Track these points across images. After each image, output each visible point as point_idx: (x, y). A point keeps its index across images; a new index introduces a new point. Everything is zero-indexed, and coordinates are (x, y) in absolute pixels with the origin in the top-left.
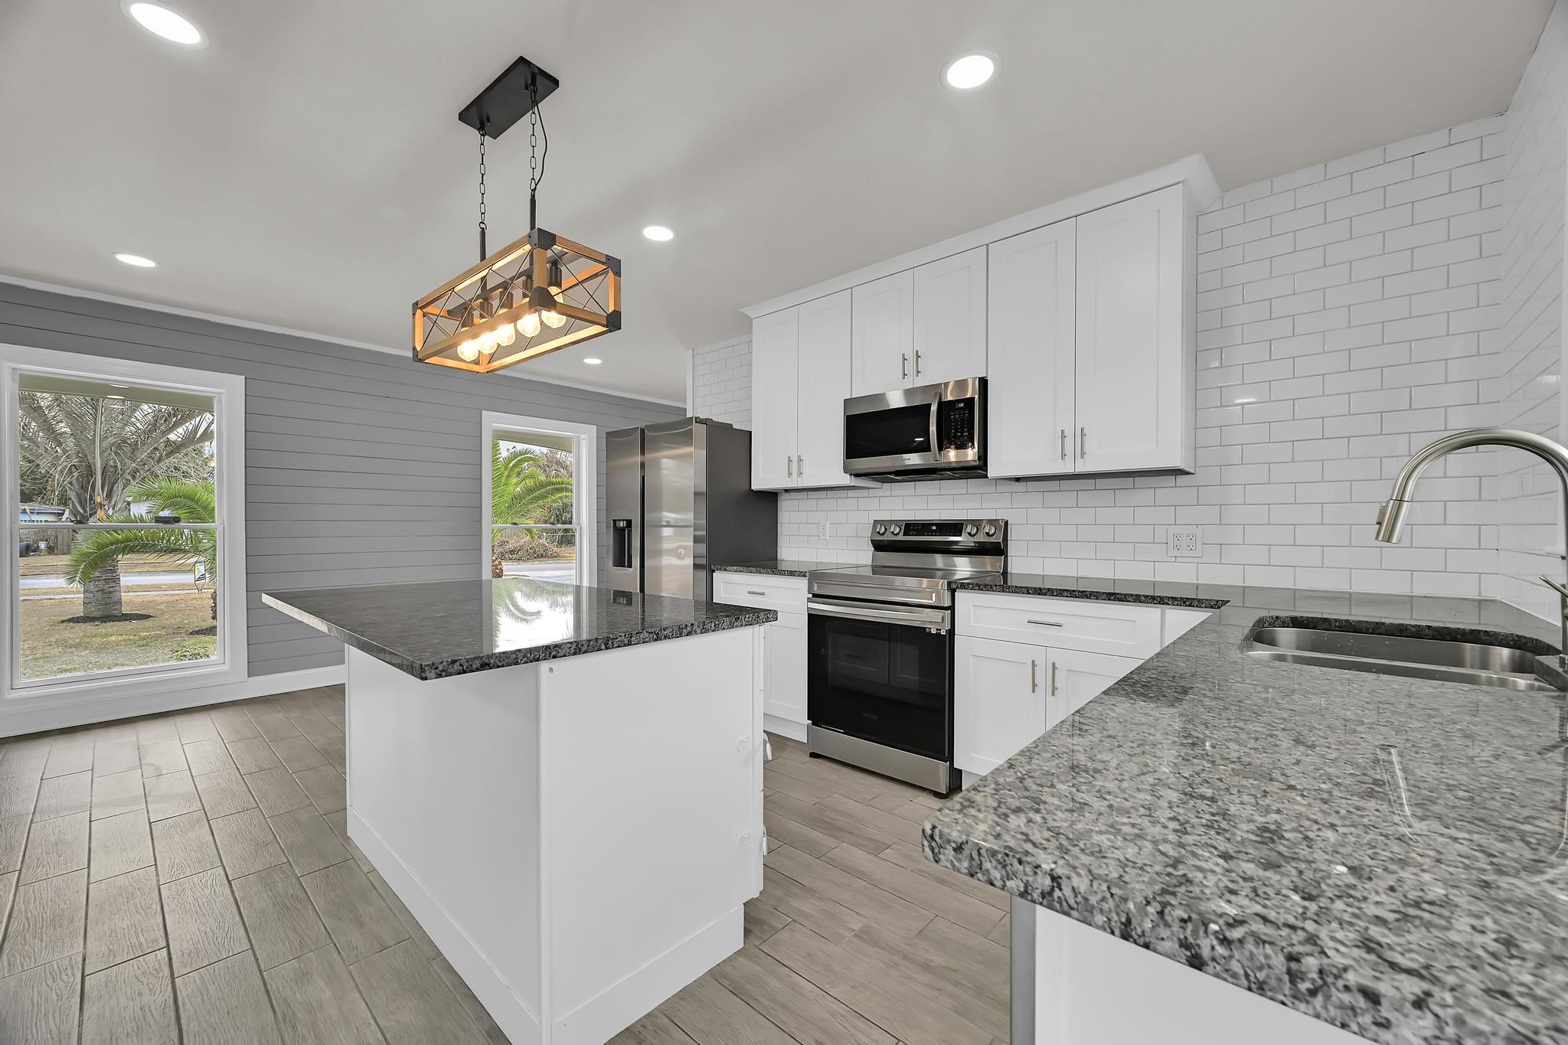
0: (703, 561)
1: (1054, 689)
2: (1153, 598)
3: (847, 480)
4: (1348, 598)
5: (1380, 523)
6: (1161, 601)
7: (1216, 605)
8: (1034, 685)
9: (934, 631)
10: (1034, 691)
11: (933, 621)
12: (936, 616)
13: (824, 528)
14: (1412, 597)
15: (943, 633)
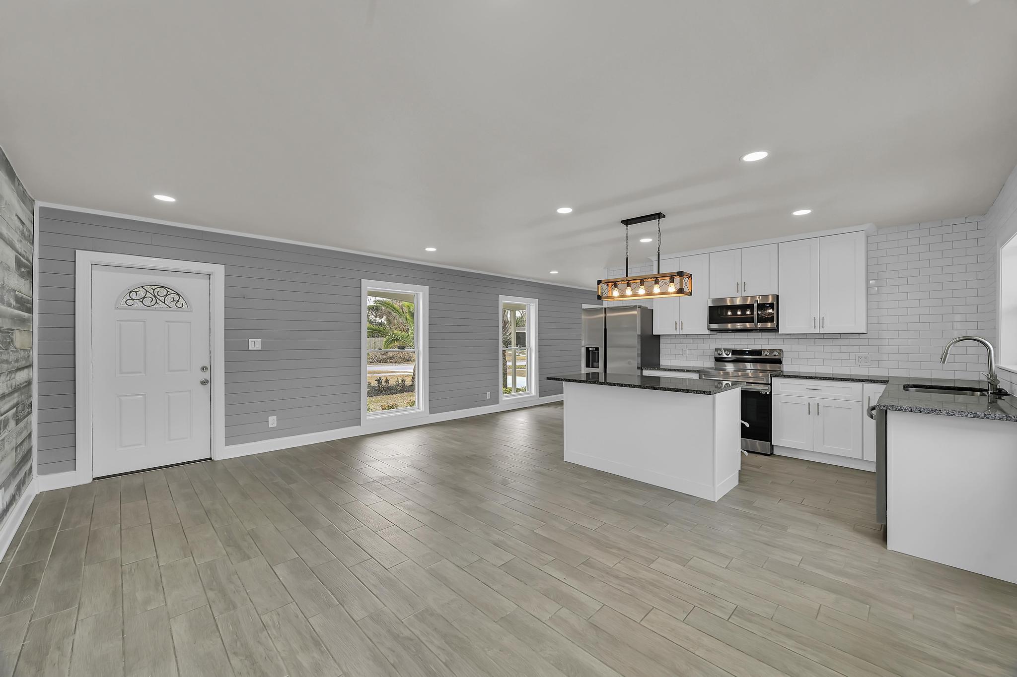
0: (640, 366)
1: (818, 413)
2: (859, 380)
3: (707, 332)
4: (931, 380)
5: (941, 359)
6: (862, 381)
7: (885, 382)
8: (809, 412)
9: (764, 393)
10: (809, 414)
11: (763, 389)
12: (766, 387)
13: (685, 351)
14: (954, 380)
15: (768, 393)
